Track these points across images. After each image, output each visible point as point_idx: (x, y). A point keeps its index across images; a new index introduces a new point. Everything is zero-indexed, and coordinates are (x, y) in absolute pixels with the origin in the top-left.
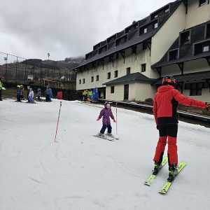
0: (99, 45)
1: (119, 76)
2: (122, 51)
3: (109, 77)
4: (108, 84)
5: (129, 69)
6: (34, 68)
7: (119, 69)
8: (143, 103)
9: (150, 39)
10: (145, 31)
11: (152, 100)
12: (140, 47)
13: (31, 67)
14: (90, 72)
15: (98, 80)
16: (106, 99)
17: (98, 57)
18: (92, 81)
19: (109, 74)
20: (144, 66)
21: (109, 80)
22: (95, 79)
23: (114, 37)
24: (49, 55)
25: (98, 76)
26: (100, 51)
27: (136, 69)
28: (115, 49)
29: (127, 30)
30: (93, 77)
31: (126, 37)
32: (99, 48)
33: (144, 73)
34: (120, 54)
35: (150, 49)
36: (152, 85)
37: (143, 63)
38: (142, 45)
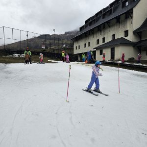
0: (89, 19)
1: (106, 41)
2: (108, 22)
3: (98, 43)
4: (97, 48)
5: (114, 36)
6: (45, 41)
7: (105, 36)
8: (127, 61)
9: (132, 9)
10: (127, 4)
11: (134, 58)
12: (123, 17)
13: (43, 40)
14: (83, 40)
15: (89, 46)
16: (97, 59)
17: (89, 28)
18: (85, 47)
19: (98, 40)
20: (126, 33)
21: (98, 45)
22: (87, 45)
23: (101, 12)
24: (54, 30)
25: (89, 43)
26: (91, 24)
27: (120, 35)
28: (102, 21)
29: (111, 5)
30: (85, 44)
31: (111, 11)
32: (89, 22)
33: (126, 38)
34: (106, 24)
35: (132, 18)
36: (134, 47)
37: (126, 29)
38: (124, 15)
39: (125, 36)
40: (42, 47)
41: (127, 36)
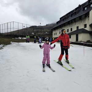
0: (62, 17)
1: (73, 31)
3: (68, 31)
5: (78, 27)
7: (72, 27)
9: (89, 12)
10: (86, 9)
11: (90, 41)
12: (83, 17)
13: (33, 29)
14: (59, 30)
20: (85, 26)
21: (68, 33)
23: (70, 13)
24: (40, 23)
26: (63, 20)
27: (81, 27)
29: (76, 9)
30: (60, 32)
31: (76, 12)
33: (85, 29)
34: (73, 20)
35: (89, 17)
36: (90, 34)
37: (85, 24)
38: (84, 15)
39: (85, 28)
40: (32, 34)
41: (86, 27)
